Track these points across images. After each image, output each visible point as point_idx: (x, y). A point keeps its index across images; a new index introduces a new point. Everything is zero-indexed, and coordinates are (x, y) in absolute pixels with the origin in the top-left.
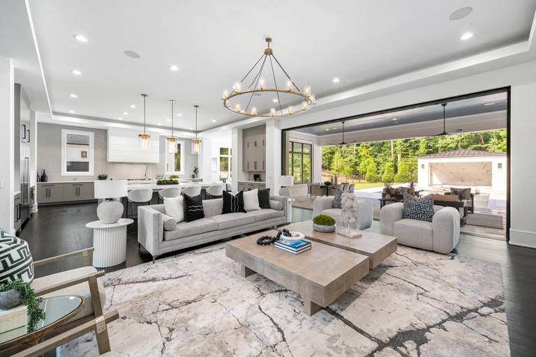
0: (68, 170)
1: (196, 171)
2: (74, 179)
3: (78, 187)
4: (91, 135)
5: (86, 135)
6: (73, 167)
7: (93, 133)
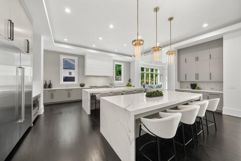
0: (64, 81)
1: (130, 81)
2: (67, 87)
3: (69, 92)
4: (76, 59)
5: (73, 59)
6: (66, 79)
7: (77, 58)
